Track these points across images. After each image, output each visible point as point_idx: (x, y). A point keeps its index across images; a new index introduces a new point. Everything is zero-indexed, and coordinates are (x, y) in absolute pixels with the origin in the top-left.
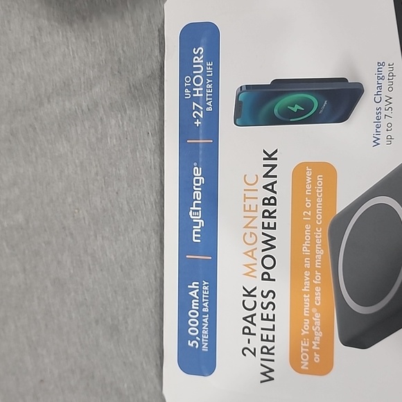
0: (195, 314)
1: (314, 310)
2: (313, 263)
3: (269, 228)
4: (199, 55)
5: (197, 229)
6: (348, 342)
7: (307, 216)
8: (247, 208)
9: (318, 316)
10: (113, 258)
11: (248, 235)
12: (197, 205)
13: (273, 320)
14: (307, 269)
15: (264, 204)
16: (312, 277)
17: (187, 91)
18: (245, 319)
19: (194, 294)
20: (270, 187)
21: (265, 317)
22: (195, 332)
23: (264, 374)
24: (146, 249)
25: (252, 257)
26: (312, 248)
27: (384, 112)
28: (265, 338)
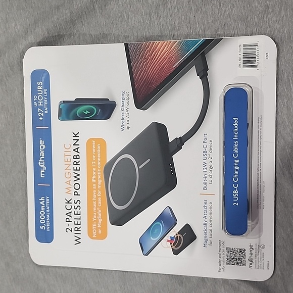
0: (43, 213)
1: (98, 209)
2: (97, 187)
3: (76, 170)
4: (40, 85)
5: (42, 171)
6: (114, 223)
7: (94, 164)
8: (66, 161)
9: (100, 211)
10: (4, 186)
11: (67, 173)
12: (42, 159)
13: (80, 214)
14: (95, 189)
15: (74, 158)
16: (97, 193)
17: (35, 103)
18: (66, 214)
19: (42, 203)
20: (76, 150)
21: (76, 213)
22: (43, 222)
23: (76, 240)
24: (21, 181)
25: (69, 184)
26: (96, 179)
27: (125, 115)
28: (76, 223)
